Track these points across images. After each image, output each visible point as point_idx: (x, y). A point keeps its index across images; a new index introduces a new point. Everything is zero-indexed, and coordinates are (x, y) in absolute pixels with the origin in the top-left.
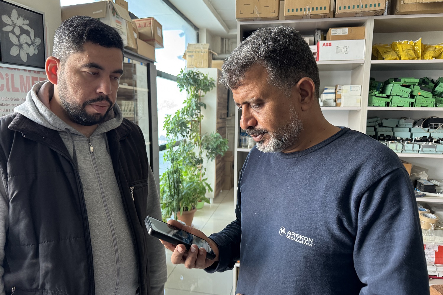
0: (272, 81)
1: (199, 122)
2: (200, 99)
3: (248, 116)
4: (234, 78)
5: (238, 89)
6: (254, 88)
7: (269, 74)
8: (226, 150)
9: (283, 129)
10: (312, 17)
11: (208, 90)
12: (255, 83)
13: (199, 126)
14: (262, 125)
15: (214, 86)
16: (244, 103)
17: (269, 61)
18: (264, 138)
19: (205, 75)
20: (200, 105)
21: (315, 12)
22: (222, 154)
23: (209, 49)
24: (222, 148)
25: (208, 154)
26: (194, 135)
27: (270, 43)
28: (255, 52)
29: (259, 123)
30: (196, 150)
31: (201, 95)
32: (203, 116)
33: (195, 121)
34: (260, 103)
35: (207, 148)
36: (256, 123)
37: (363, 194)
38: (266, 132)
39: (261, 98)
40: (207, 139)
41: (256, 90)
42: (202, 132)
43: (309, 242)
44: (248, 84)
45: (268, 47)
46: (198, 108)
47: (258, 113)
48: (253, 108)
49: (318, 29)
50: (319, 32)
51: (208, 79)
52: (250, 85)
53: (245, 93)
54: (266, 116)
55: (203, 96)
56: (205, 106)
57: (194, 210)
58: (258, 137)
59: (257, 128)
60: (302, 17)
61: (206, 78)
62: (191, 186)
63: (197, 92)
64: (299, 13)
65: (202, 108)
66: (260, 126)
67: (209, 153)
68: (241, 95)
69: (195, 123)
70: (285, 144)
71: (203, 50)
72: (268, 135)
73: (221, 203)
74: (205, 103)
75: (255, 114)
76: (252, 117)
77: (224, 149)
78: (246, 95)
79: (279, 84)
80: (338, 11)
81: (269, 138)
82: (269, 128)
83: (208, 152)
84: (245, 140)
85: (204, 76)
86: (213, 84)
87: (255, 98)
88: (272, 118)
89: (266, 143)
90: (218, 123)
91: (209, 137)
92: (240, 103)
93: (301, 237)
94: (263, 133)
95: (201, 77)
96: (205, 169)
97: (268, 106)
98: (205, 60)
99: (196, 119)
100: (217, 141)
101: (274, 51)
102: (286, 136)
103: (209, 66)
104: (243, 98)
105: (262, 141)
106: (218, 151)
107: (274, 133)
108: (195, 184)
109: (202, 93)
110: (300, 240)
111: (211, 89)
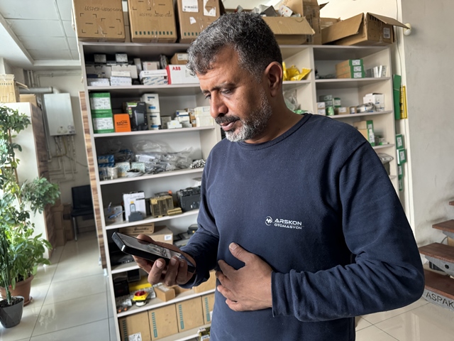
0: (243, 65)
1: (13, 168)
2: (11, 141)
3: (218, 103)
4: (204, 61)
5: (207, 74)
6: (225, 71)
7: (240, 57)
8: (58, 196)
9: (255, 115)
10: (159, 41)
11: (22, 128)
12: (225, 66)
13: (14, 174)
14: (234, 111)
15: (29, 123)
16: (213, 89)
17: (239, 44)
18: (236, 125)
19: (15, 110)
20: (12, 147)
21: (162, 36)
22: (53, 202)
23: (15, 81)
24: (52, 195)
25: (33, 206)
26: (9, 184)
27: (240, 27)
28: (225, 34)
29: (230, 110)
30: (16, 204)
31: (12, 135)
32: (18, 160)
33: (8, 168)
34: (231, 88)
35: (32, 199)
36: (227, 110)
37: (340, 169)
38: (239, 119)
39: (233, 82)
40: (28, 188)
41: (227, 73)
42: (19, 180)
43: (298, 225)
44: (218, 67)
45: (238, 30)
46: (11, 152)
47: (229, 99)
48: (223, 94)
49: (163, 55)
50: (164, 57)
51: (20, 115)
52: (221, 69)
53: (216, 77)
54: (238, 101)
55: (14, 136)
56: (20, 149)
57: (30, 278)
58: (229, 125)
59: (228, 115)
60: (150, 41)
61: (16, 113)
62: (21, 248)
63: (6, 131)
64: (147, 36)
65: (16, 151)
66: (231, 113)
67: (35, 205)
68: (211, 80)
69: (8, 170)
70: (255, 131)
71: (6, 82)
72: (240, 122)
73: (59, 262)
74: (19, 144)
75: (225, 100)
76: (223, 104)
77: (55, 196)
78: (217, 80)
79: (250, 68)
80: (183, 36)
81: (241, 126)
82: (241, 115)
83: (32, 203)
84: (107, 171)
85: (13, 111)
86: (28, 120)
87: (226, 82)
88: (245, 103)
89: (237, 131)
90: (40, 167)
91: (30, 185)
92: (209, 90)
93: (290, 222)
94: (234, 120)
95: (10, 113)
96: (33, 225)
97: (239, 91)
98: (11, 94)
99: (9, 165)
100: (43, 187)
101: (244, 34)
102: (257, 122)
103: (18, 101)
104: (213, 83)
105: (232, 130)
106: (47, 199)
107: (246, 119)
108: (27, 245)
109: (13, 132)
110: (289, 225)
111: (25, 126)
